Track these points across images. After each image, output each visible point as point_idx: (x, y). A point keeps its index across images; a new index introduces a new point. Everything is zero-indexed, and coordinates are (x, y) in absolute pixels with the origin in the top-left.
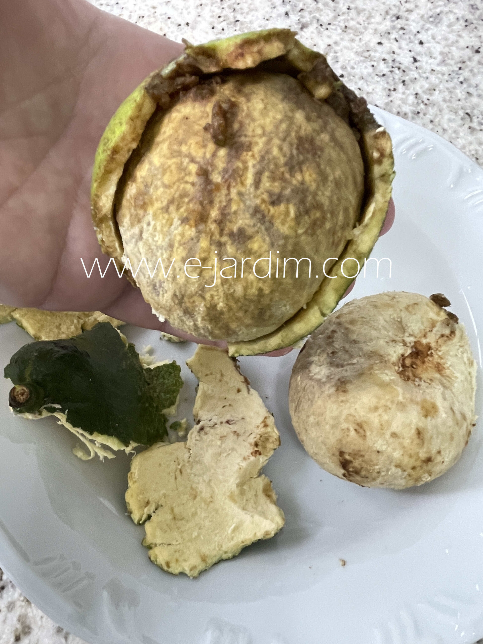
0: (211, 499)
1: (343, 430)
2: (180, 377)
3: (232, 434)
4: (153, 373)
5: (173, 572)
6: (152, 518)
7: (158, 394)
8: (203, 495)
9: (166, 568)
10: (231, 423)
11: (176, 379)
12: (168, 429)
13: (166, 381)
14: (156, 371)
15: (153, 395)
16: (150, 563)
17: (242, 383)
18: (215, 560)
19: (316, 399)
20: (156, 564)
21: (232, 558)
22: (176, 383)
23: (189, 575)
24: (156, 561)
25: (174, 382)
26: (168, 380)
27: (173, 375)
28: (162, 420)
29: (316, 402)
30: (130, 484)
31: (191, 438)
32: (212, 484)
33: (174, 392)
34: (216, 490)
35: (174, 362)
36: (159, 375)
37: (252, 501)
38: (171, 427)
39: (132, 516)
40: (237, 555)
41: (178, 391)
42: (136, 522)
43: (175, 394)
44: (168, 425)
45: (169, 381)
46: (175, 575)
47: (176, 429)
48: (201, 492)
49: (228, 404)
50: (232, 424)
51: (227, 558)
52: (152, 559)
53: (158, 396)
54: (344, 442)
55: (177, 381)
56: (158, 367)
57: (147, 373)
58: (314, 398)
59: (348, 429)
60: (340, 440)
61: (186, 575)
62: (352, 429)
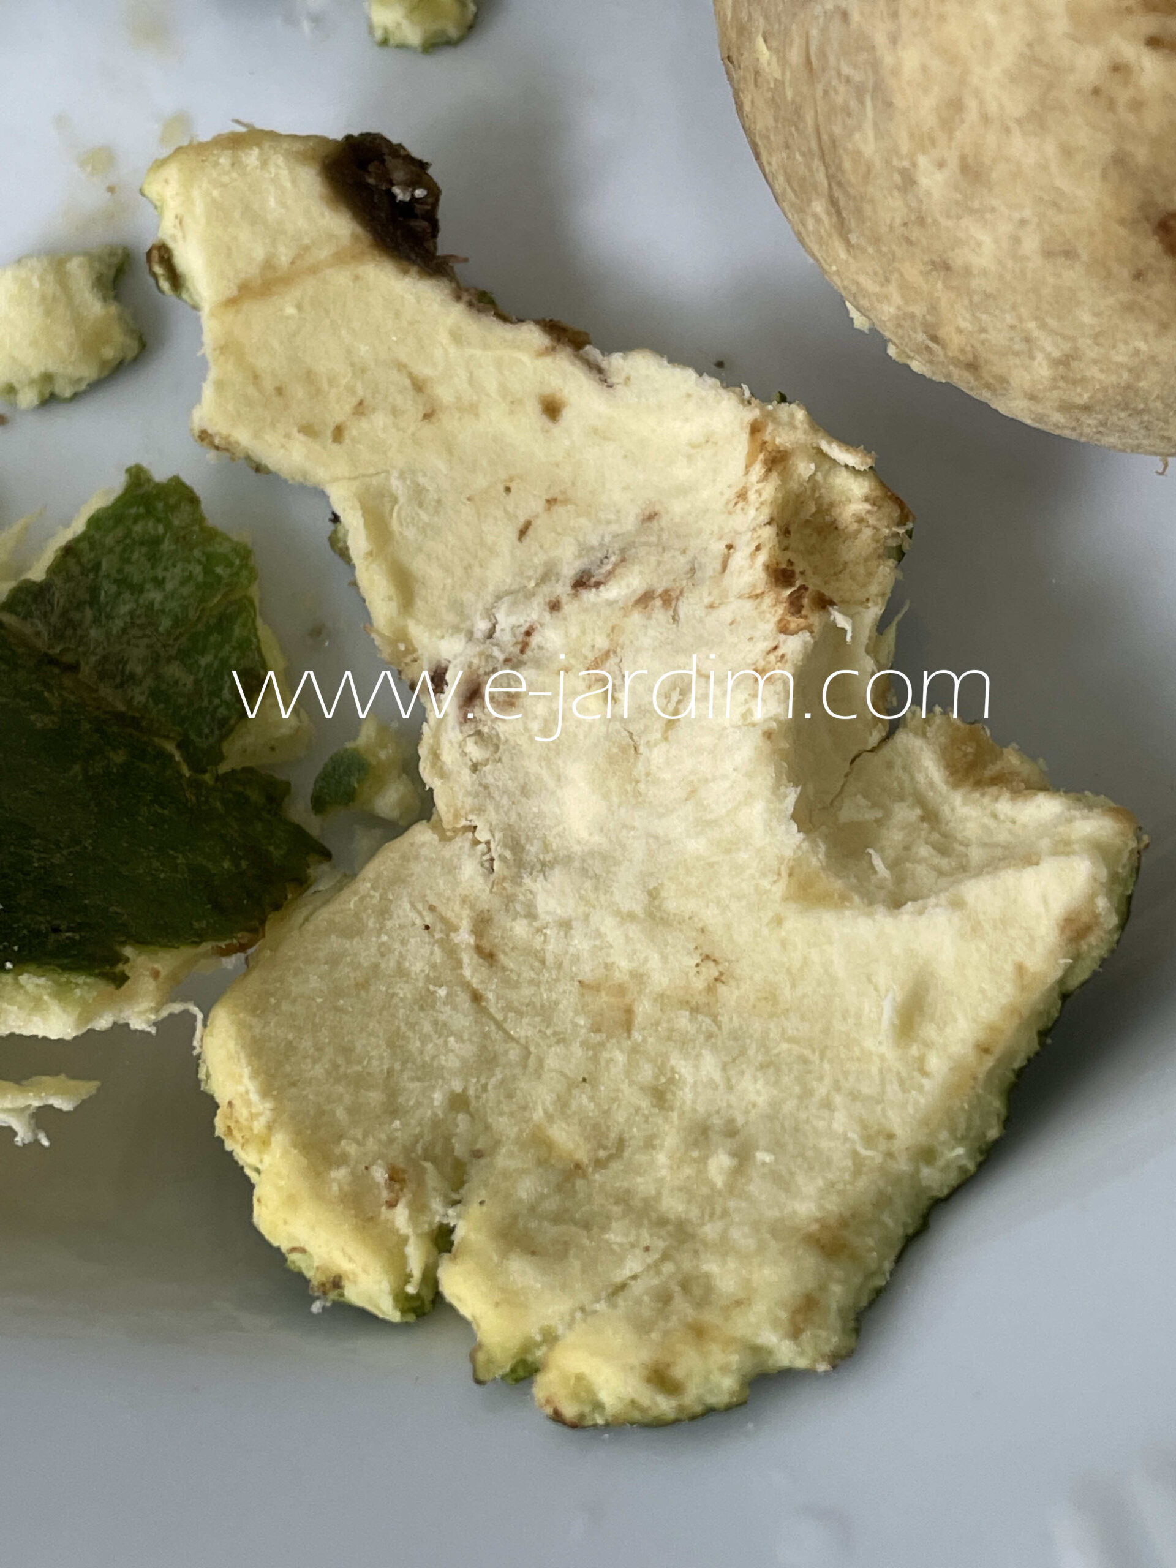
0: (713, 971)
1: (1096, 91)
2: (211, 535)
3: (636, 617)
4: (59, 598)
5: (712, 1400)
6: (457, 1237)
7: (149, 682)
8: (660, 979)
9: (665, 1405)
10: (599, 574)
11: (197, 553)
12: (314, 825)
13: (155, 596)
14: (69, 578)
15: (129, 702)
16: (569, 1432)
17: (548, 360)
18: (895, 1223)
19: (888, 60)
20: (607, 1424)
21: (980, 1166)
22: (208, 571)
23: (801, 1363)
24: (598, 1406)
25: (198, 570)
26: (159, 583)
27: (167, 546)
28: (255, 796)
29: (896, 72)
30: (246, 1157)
31: (443, 775)
32: (672, 904)
33: (223, 623)
34: (710, 916)
35: (137, 476)
36: (94, 591)
37: (924, 851)
38: (319, 804)
39: (353, 1294)
40: (993, 1133)
41: (245, 606)
42: (387, 1309)
43: (237, 631)
44: (299, 811)
45: (169, 586)
46: (729, 1408)
47: (350, 796)
48: (639, 977)
49: (536, 506)
50: (610, 574)
51: (953, 1178)
52: (570, 1411)
53: (156, 694)
54: (1141, 155)
55: (209, 562)
56: (69, 550)
57: (27, 616)
58: (875, 65)
59: (1119, 69)
60: (1120, 161)
61: (787, 1375)
62: (1132, 52)
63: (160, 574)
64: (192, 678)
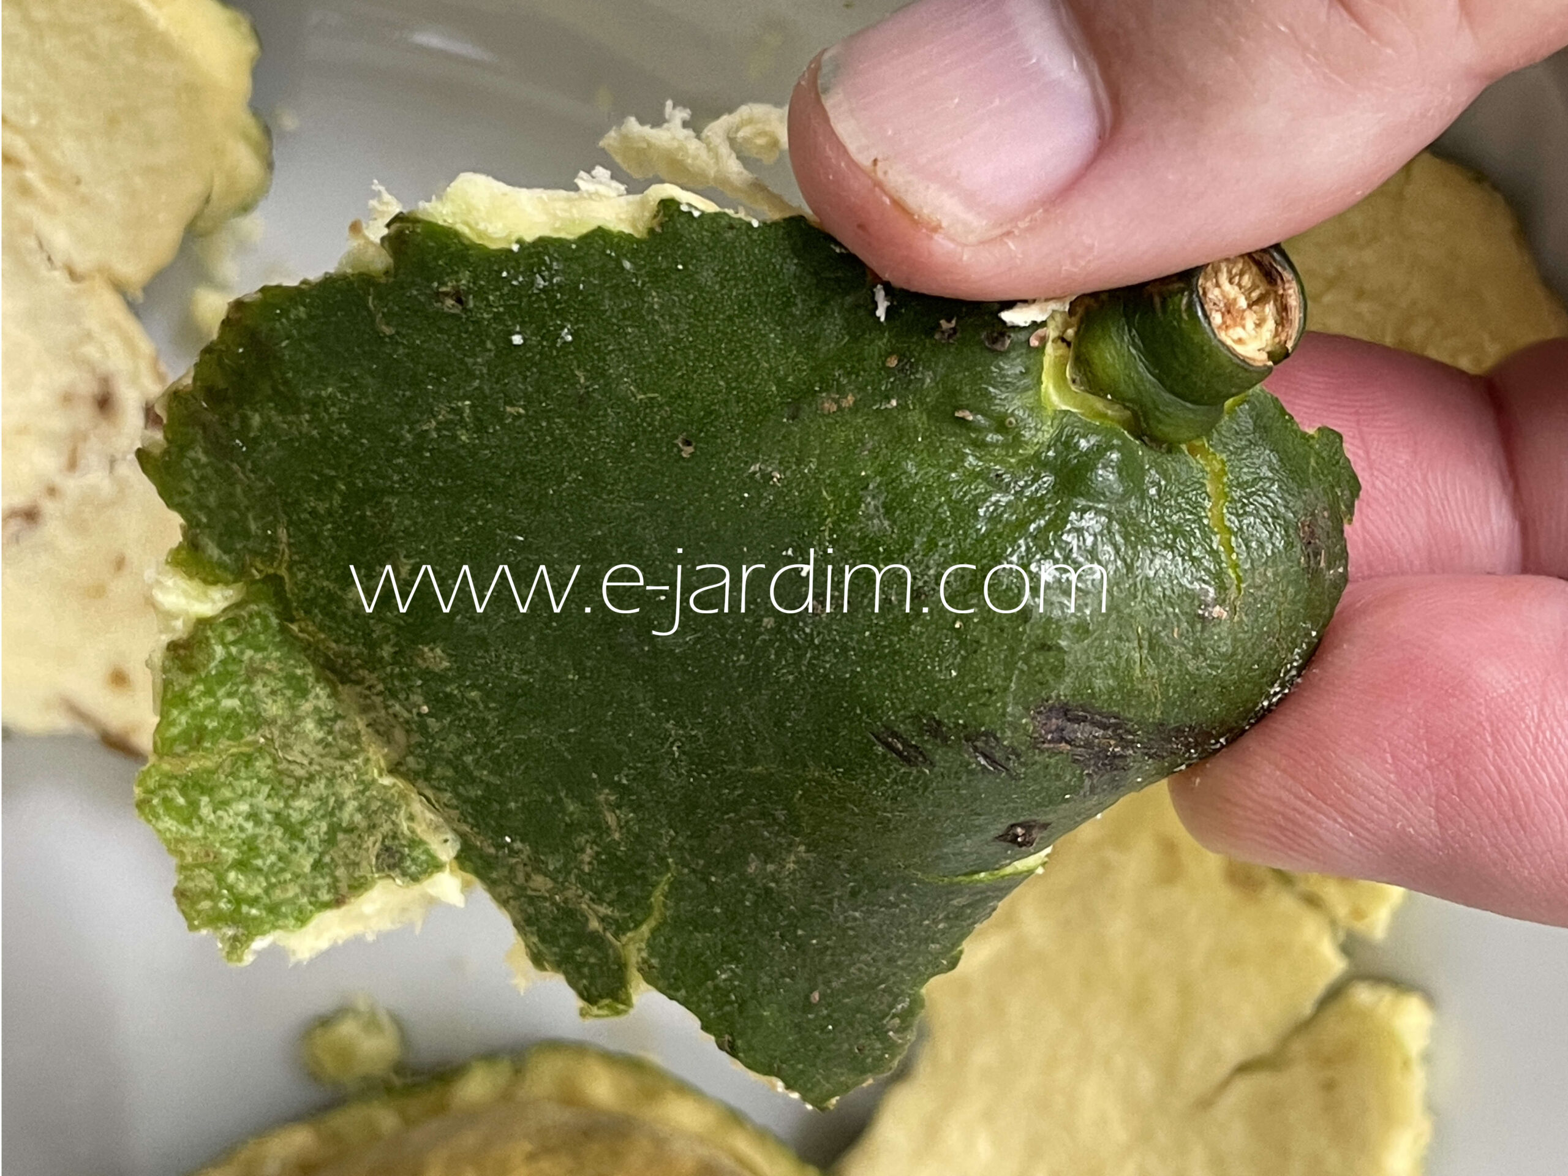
2: (172, 844)
7: (304, 707)
11: (200, 831)
13: (264, 803)
14: (353, 866)
15: (334, 694)
26: (254, 815)
27: (231, 854)
35: (235, 943)
43: (181, 719)
53: (302, 689)
63: (249, 826)
64: (253, 690)
